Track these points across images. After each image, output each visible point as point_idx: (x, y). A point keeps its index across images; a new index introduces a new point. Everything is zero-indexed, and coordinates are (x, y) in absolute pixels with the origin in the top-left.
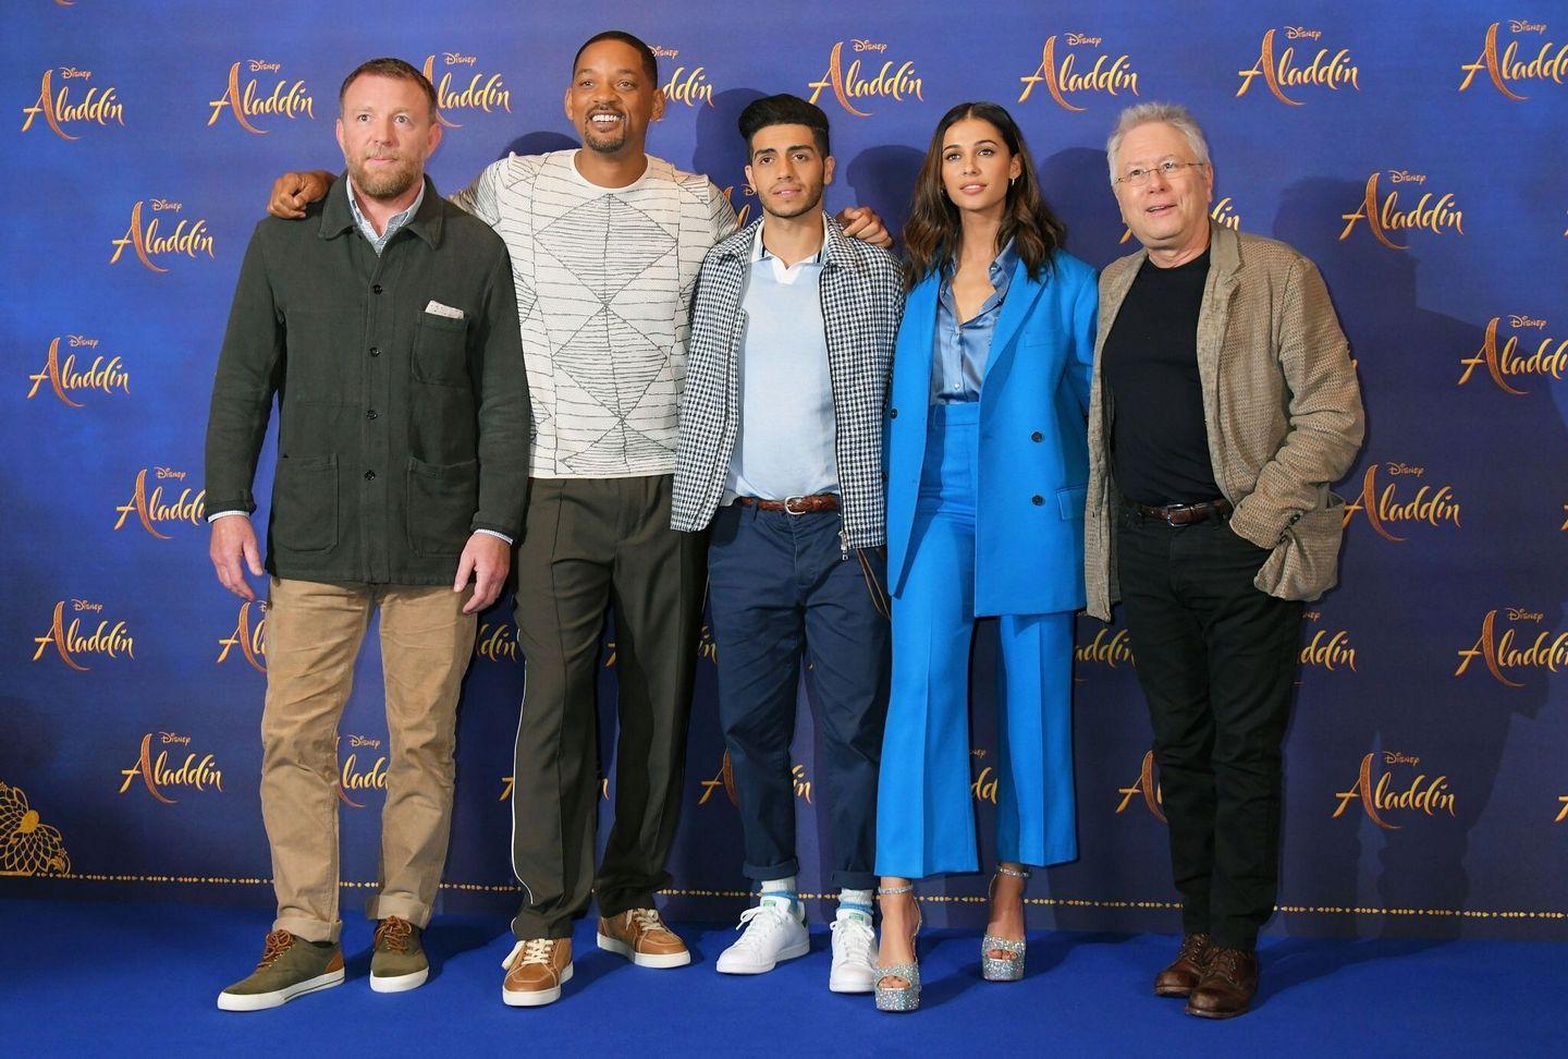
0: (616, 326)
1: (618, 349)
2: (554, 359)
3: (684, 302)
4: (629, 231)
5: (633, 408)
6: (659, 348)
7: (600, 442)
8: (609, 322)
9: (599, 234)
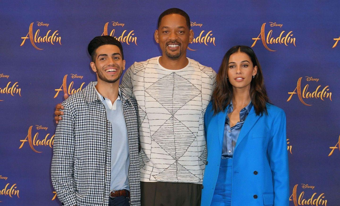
0: (176, 124)
1: (177, 133)
2: (152, 137)
3: (202, 115)
4: (182, 87)
5: (181, 156)
6: (193, 133)
7: (168, 169)
8: (174, 122)
9: (170, 88)
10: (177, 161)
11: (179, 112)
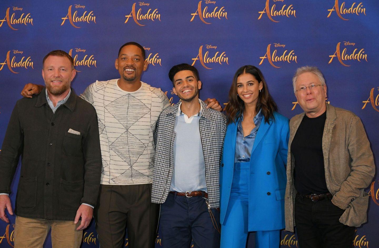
0: (130, 137)
1: (130, 144)
2: (110, 146)
3: (152, 129)
4: (135, 106)
5: (135, 163)
6: (144, 144)
7: (124, 173)
8: (128, 135)
9: (126, 107)
10: (131, 166)
11: (132, 127)
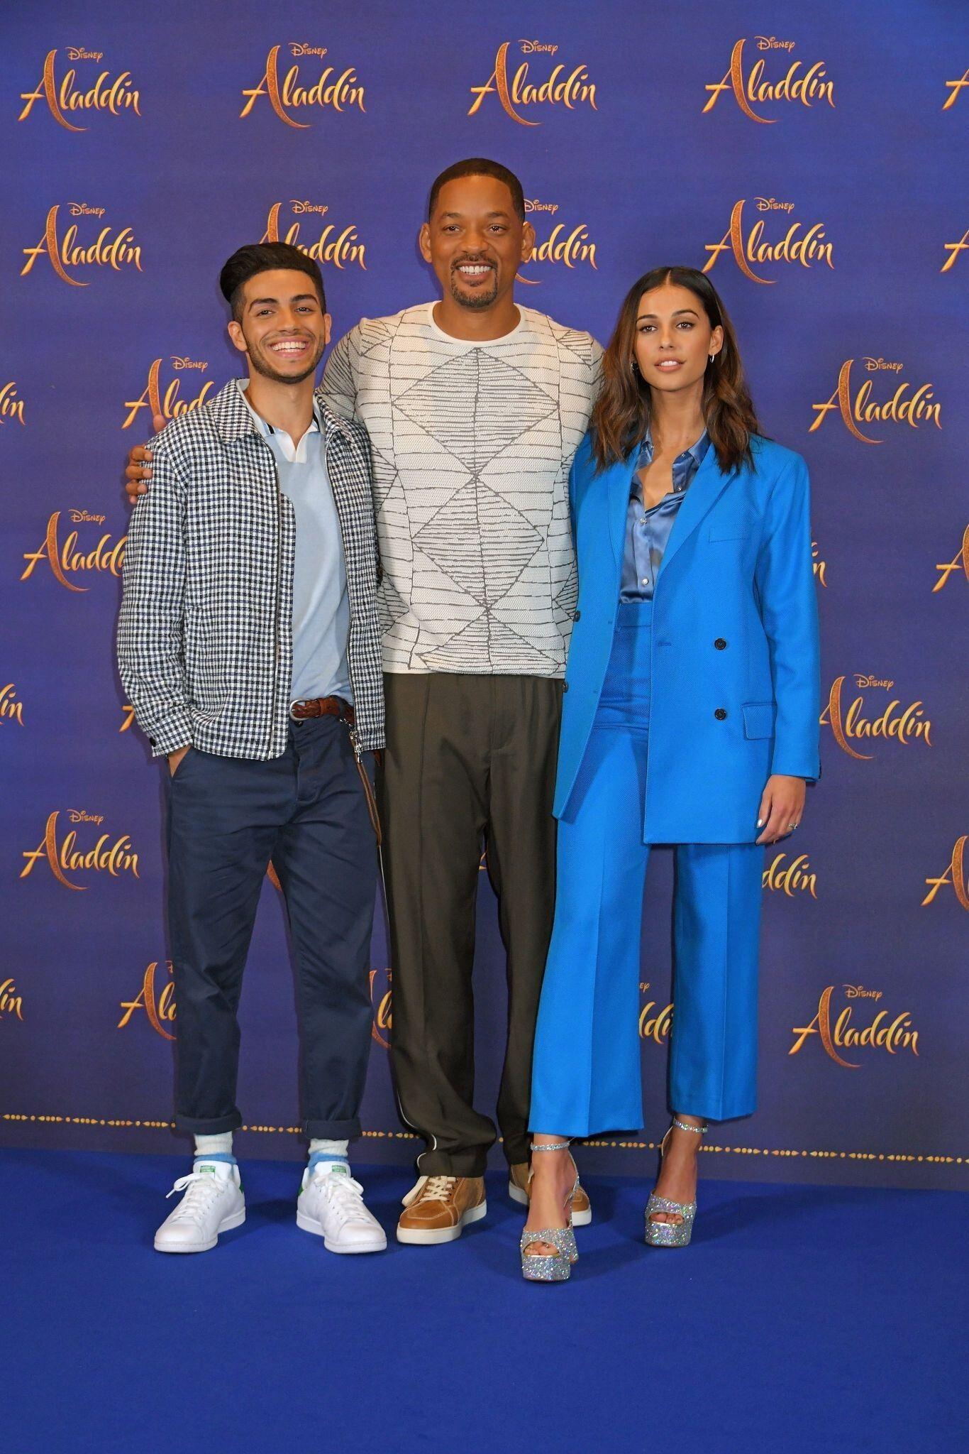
0: (486, 500)
1: (488, 527)
2: (415, 540)
3: (563, 473)
4: (502, 392)
5: (501, 597)
6: (535, 527)
7: (463, 634)
8: (480, 495)
9: (468, 395)
10: (488, 610)
11: (494, 465)
